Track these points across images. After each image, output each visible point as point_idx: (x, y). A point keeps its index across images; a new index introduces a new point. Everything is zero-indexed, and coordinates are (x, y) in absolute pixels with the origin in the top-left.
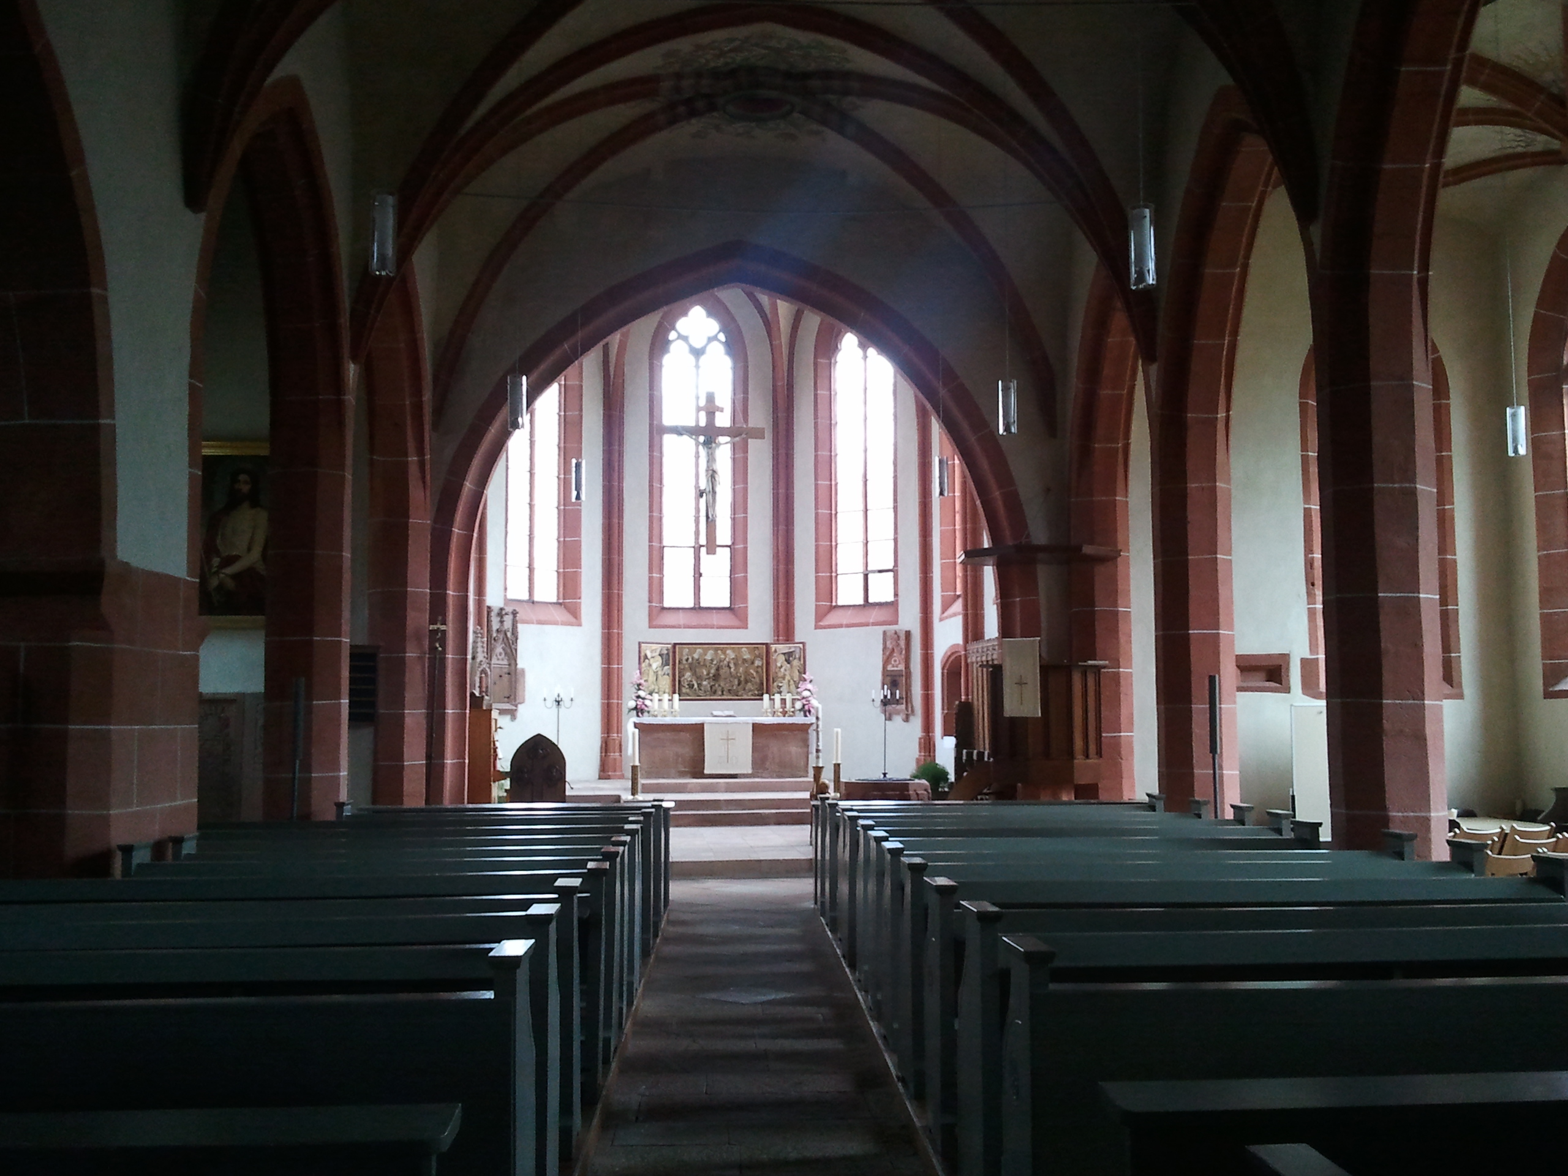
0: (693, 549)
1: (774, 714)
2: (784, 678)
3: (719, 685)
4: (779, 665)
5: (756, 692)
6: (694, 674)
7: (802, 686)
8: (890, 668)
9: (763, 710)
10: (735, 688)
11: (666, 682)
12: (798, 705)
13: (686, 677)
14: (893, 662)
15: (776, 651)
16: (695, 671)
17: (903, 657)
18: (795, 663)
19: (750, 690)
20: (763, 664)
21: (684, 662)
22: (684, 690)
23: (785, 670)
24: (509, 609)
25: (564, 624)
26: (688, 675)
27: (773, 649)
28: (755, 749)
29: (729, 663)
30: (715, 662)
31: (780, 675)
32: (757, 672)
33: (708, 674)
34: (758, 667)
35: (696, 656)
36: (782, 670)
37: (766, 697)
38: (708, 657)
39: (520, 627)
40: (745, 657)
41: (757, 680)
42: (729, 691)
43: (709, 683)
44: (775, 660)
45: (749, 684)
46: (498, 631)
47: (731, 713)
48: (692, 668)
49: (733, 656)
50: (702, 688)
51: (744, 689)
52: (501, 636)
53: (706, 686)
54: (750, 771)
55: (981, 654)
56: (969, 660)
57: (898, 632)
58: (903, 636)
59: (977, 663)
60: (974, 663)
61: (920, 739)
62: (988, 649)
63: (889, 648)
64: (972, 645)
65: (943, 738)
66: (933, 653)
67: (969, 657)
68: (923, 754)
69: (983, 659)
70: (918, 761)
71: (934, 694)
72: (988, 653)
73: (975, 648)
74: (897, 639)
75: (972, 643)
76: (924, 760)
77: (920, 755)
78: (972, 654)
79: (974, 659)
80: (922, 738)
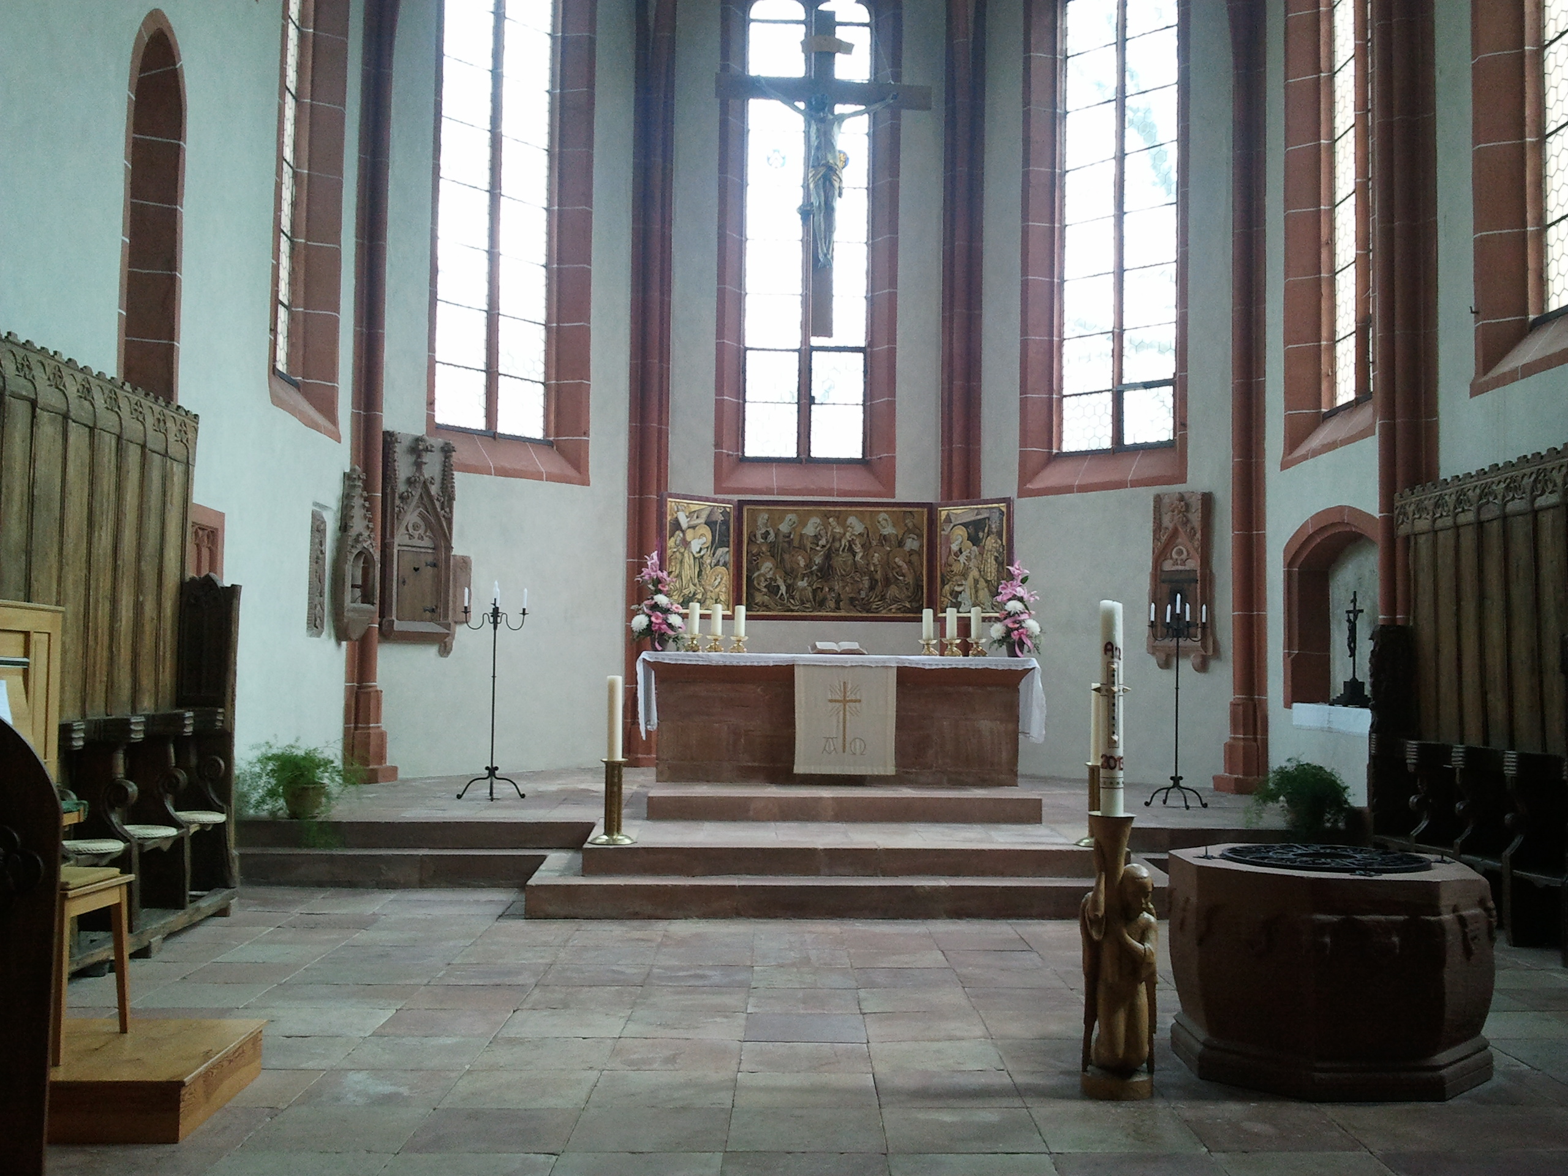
0: (797, 354)
1: (943, 649)
2: (964, 575)
3: (831, 589)
4: (955, 547)
5: (908, 605)
6: (780, 564)
7: (1006, 592)
8: (1168, 566)
9: (922, 642)
10: (863, 594)
11: (720, 580)
12: (997, 630)
13: (762, 571)
14: (1174, 556)
15: (948, 519)
16: (782, 560)
17: (1197, 544)
18: (991, 543)
19: (895, 600)
20: (922, 546)
21: (760, 540)
22: (759, 598)
23: (969, 559)
24: (437, 442)
25: (551, 478)
26: (767, 567)
27: (944, 514)
28: (902, 723)
29: (851, 543)
30: (823, 542)
31: (957, 568)
32: (910, 563)
33: (808, 566)
34: (912, 552)
35: (784, 528)
36: (962, 559)
37: (927, 614)
38: (810, 530)
39: (458, 476)
40: (885, 532)
41: (910, 579)
42: (852, 600)
43: (810, 585)
44: (948, 538)
45: (893, 586)
46: (410, 482)
47: (855, 646)
48: (775, 551)
49: (859, 528)
50: (797, 596)
51: (883, 598)
52: (417, 493)
53: (804, 589)
54: (891, 770)
55: (1455, 508)
56: (1403, 530)
57: (1186, 496)
58: (1196, 504)
59: (1436, 532)
60: (1423, 533)
61: (1234, 705)
62: (1485, 493)
63: (1167, 528)
64: (1413, 494)
65: (1288, 705)
66: (1264, 535)
67: (1403, 522)
68: (1242, 736)
69: (1462, 519)
70: (1230, 749)
71: (1265, 617)
72: (1488, 502)
73: (1425, 499)
74: (1183, 509)
75: (1412, 490)
76: (1244, 748)
77: (1234, 738)
78: (1414, 514)
79: (1423, 524)
80: (1238, 705)
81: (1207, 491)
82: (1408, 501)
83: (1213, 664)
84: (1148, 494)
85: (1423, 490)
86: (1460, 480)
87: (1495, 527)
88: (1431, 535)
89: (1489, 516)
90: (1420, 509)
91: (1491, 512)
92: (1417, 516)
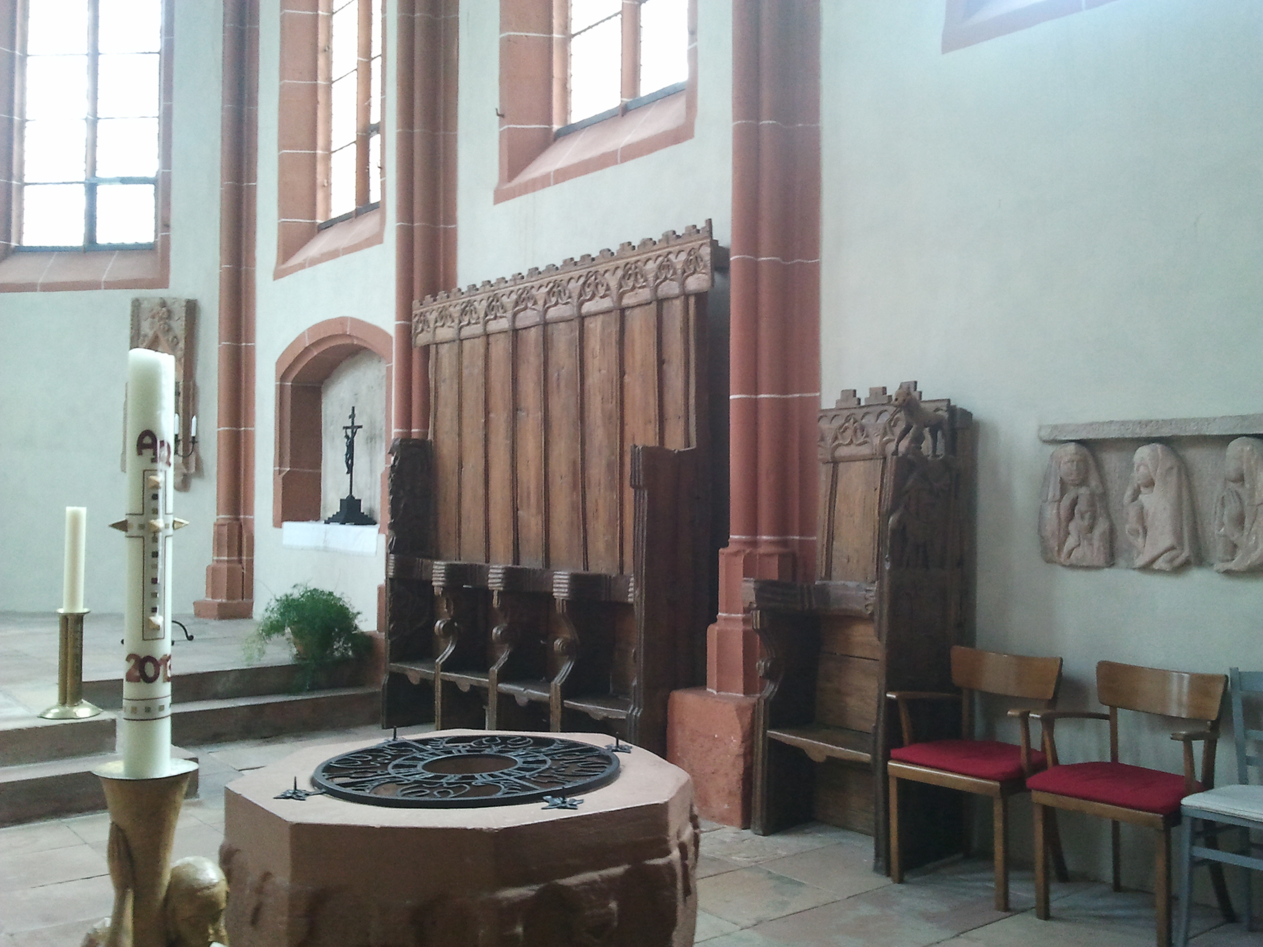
17: (180, 353)
55: (486, 315)
56: (422, 339)
57: (169, 302)
58: (180, 313)
59: (461, 340)
60: (446, 342)
61: (218, 526)
62: (523, 299)
63: (145, 336)
64: (435, 300)
65: (278, 524)
66: (253, 348)
67: (422, 330)
68: (226, 558)
69: (493, 326)
70: (213, 573)
71: (253, 433)
72: (525, 308)
73: (450, 306)
74: (165, 316)
75: (434, 296)
76: (229, 570)
77: (217, 561)
78: (436, 322)
79: (446, 333)
80: (223, 525)
81: (191, 298)
82: (430, 309)
83: (195, 483)
84: (126, 297)
85: (448, 297)
86: (492, 286)
87: (533, 335)
88: (455, 346)
89: (528, 323)
90: (443, 316)
91: (529, 317)
92: (439, 324)
